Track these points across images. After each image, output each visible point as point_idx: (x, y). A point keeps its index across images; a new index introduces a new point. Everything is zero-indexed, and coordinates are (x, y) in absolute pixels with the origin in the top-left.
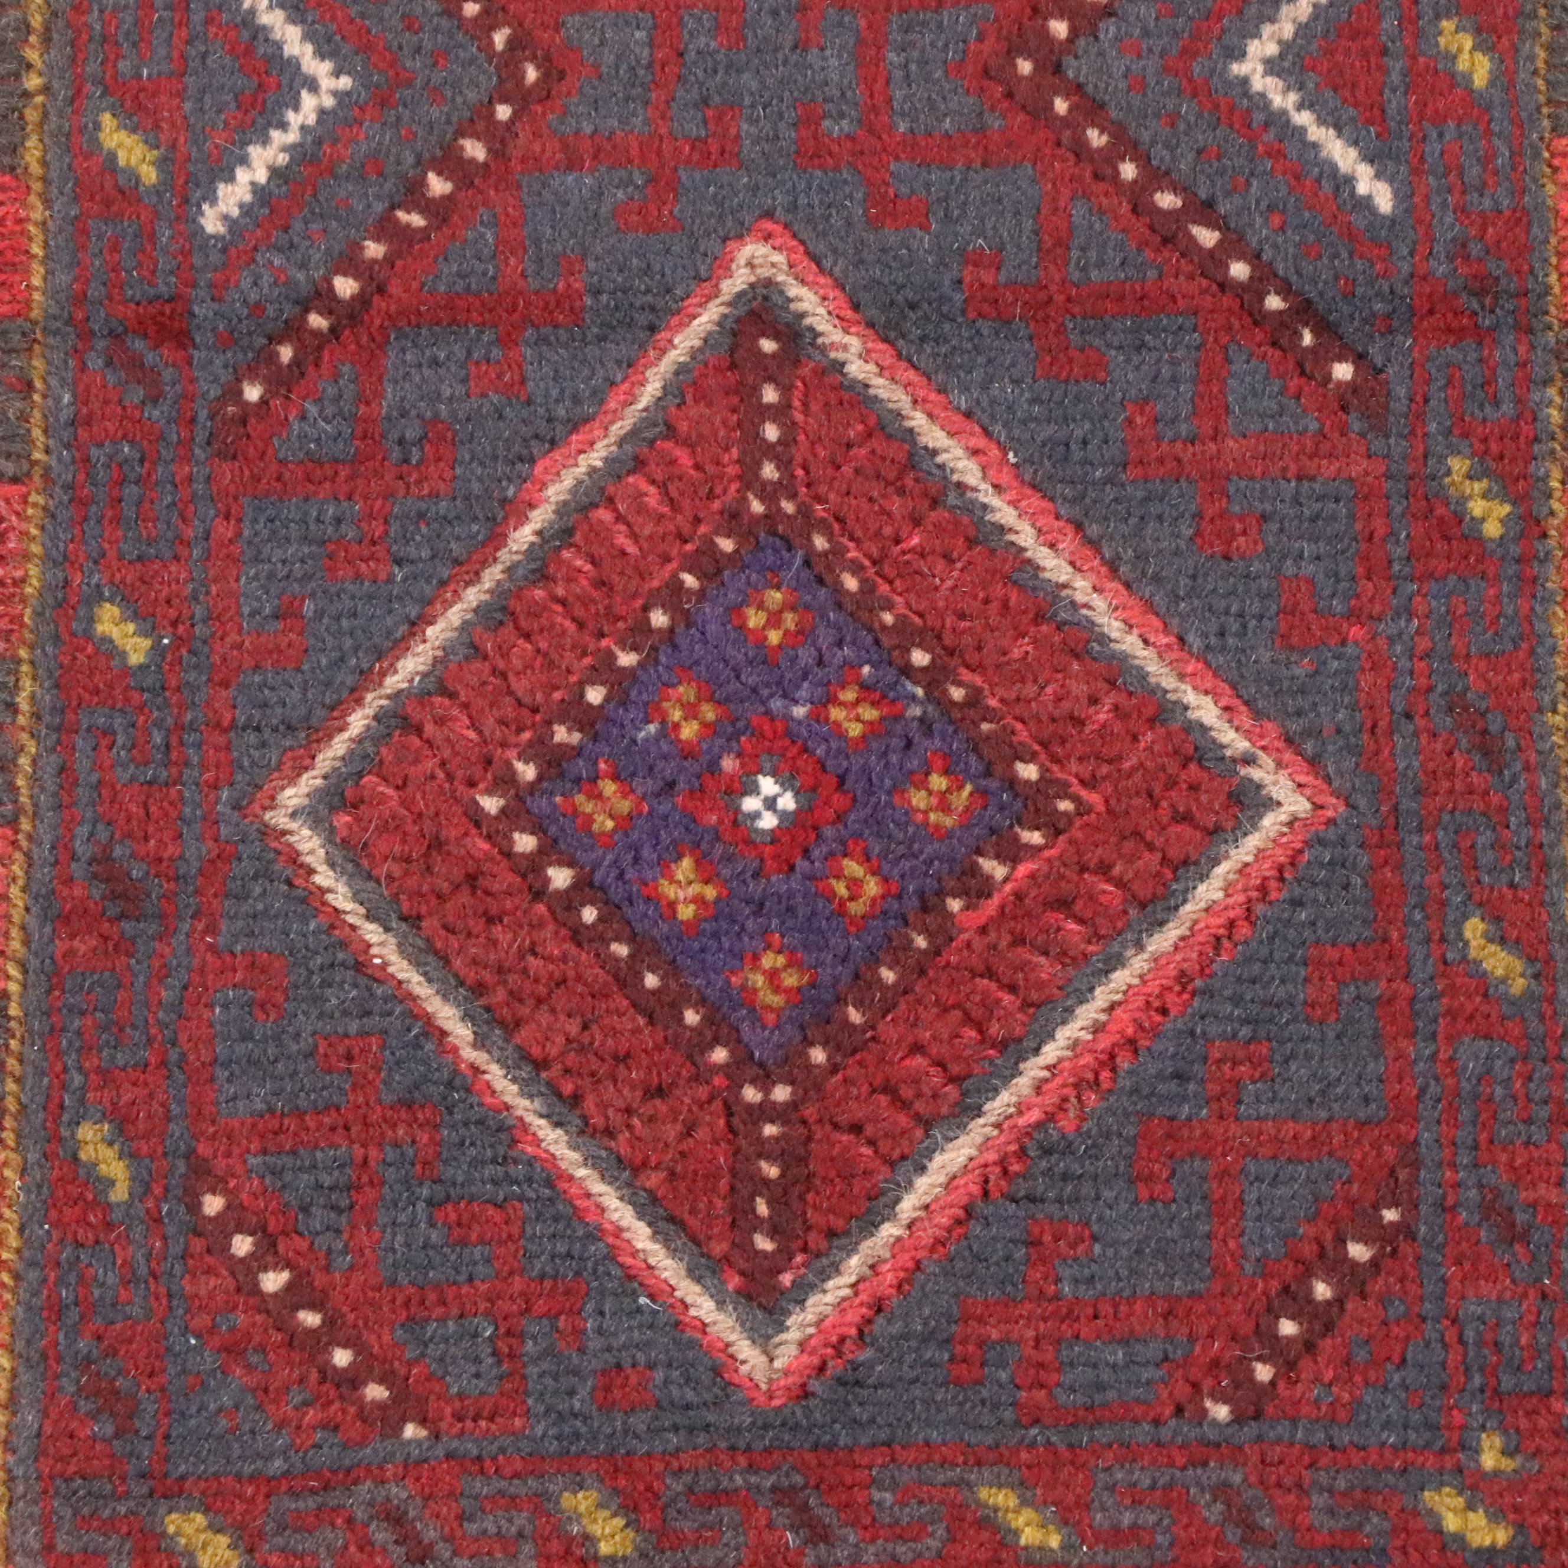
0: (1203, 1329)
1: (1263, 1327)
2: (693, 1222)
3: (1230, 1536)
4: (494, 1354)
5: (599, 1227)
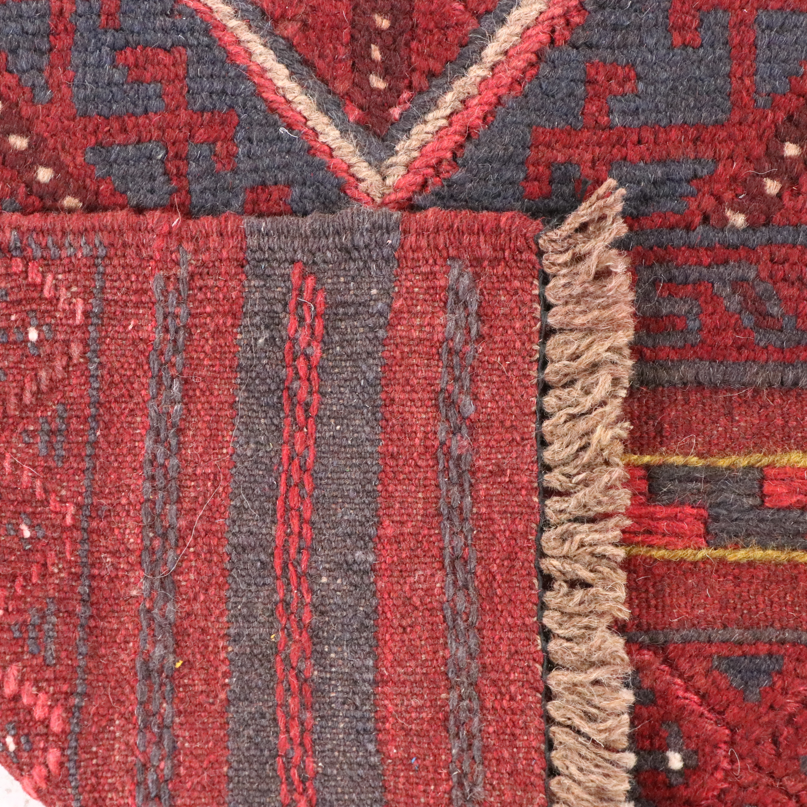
0: (725, 152)
1: (772, 150)
2: (320, 64)
3: (746, 322)
4: (165, 174)
5: (248, 70)
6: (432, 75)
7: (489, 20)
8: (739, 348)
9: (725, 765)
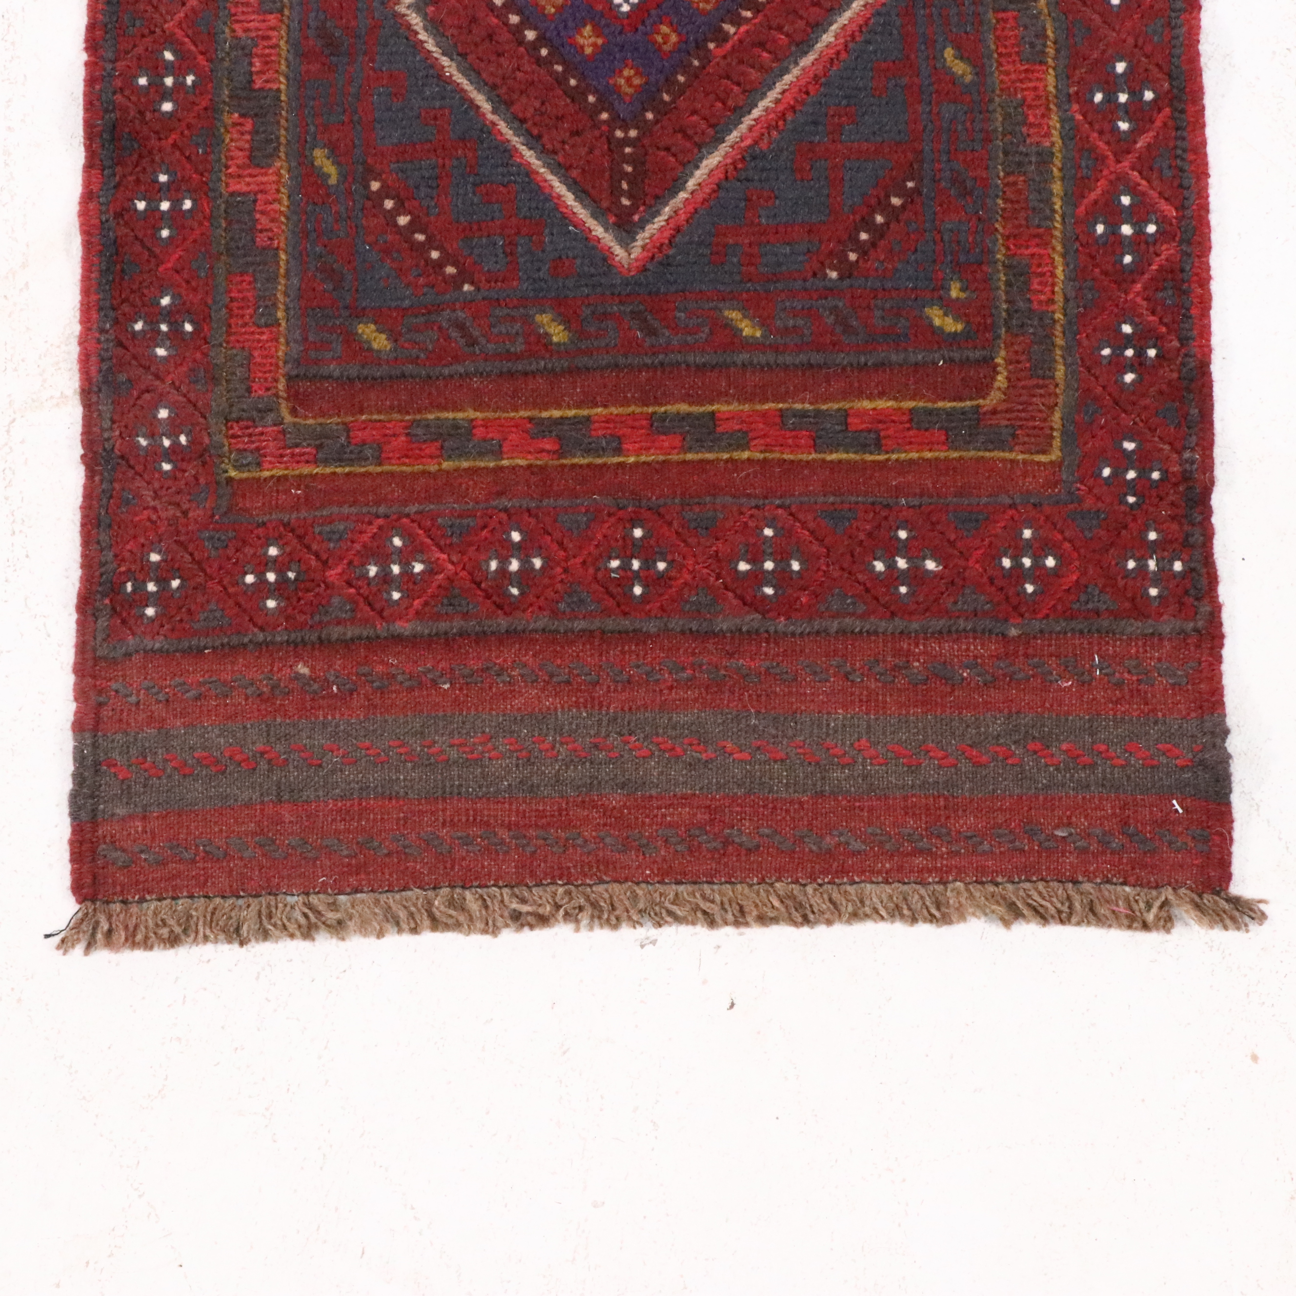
0: (826, 238)
1: (853, 236)
2: (593, 193)
3: (837, 330)
4: (503, 253)
5: (550, 195)
6: (657, 197)
7: (690, 166)
8: (834, 345)
9: (824, 568)
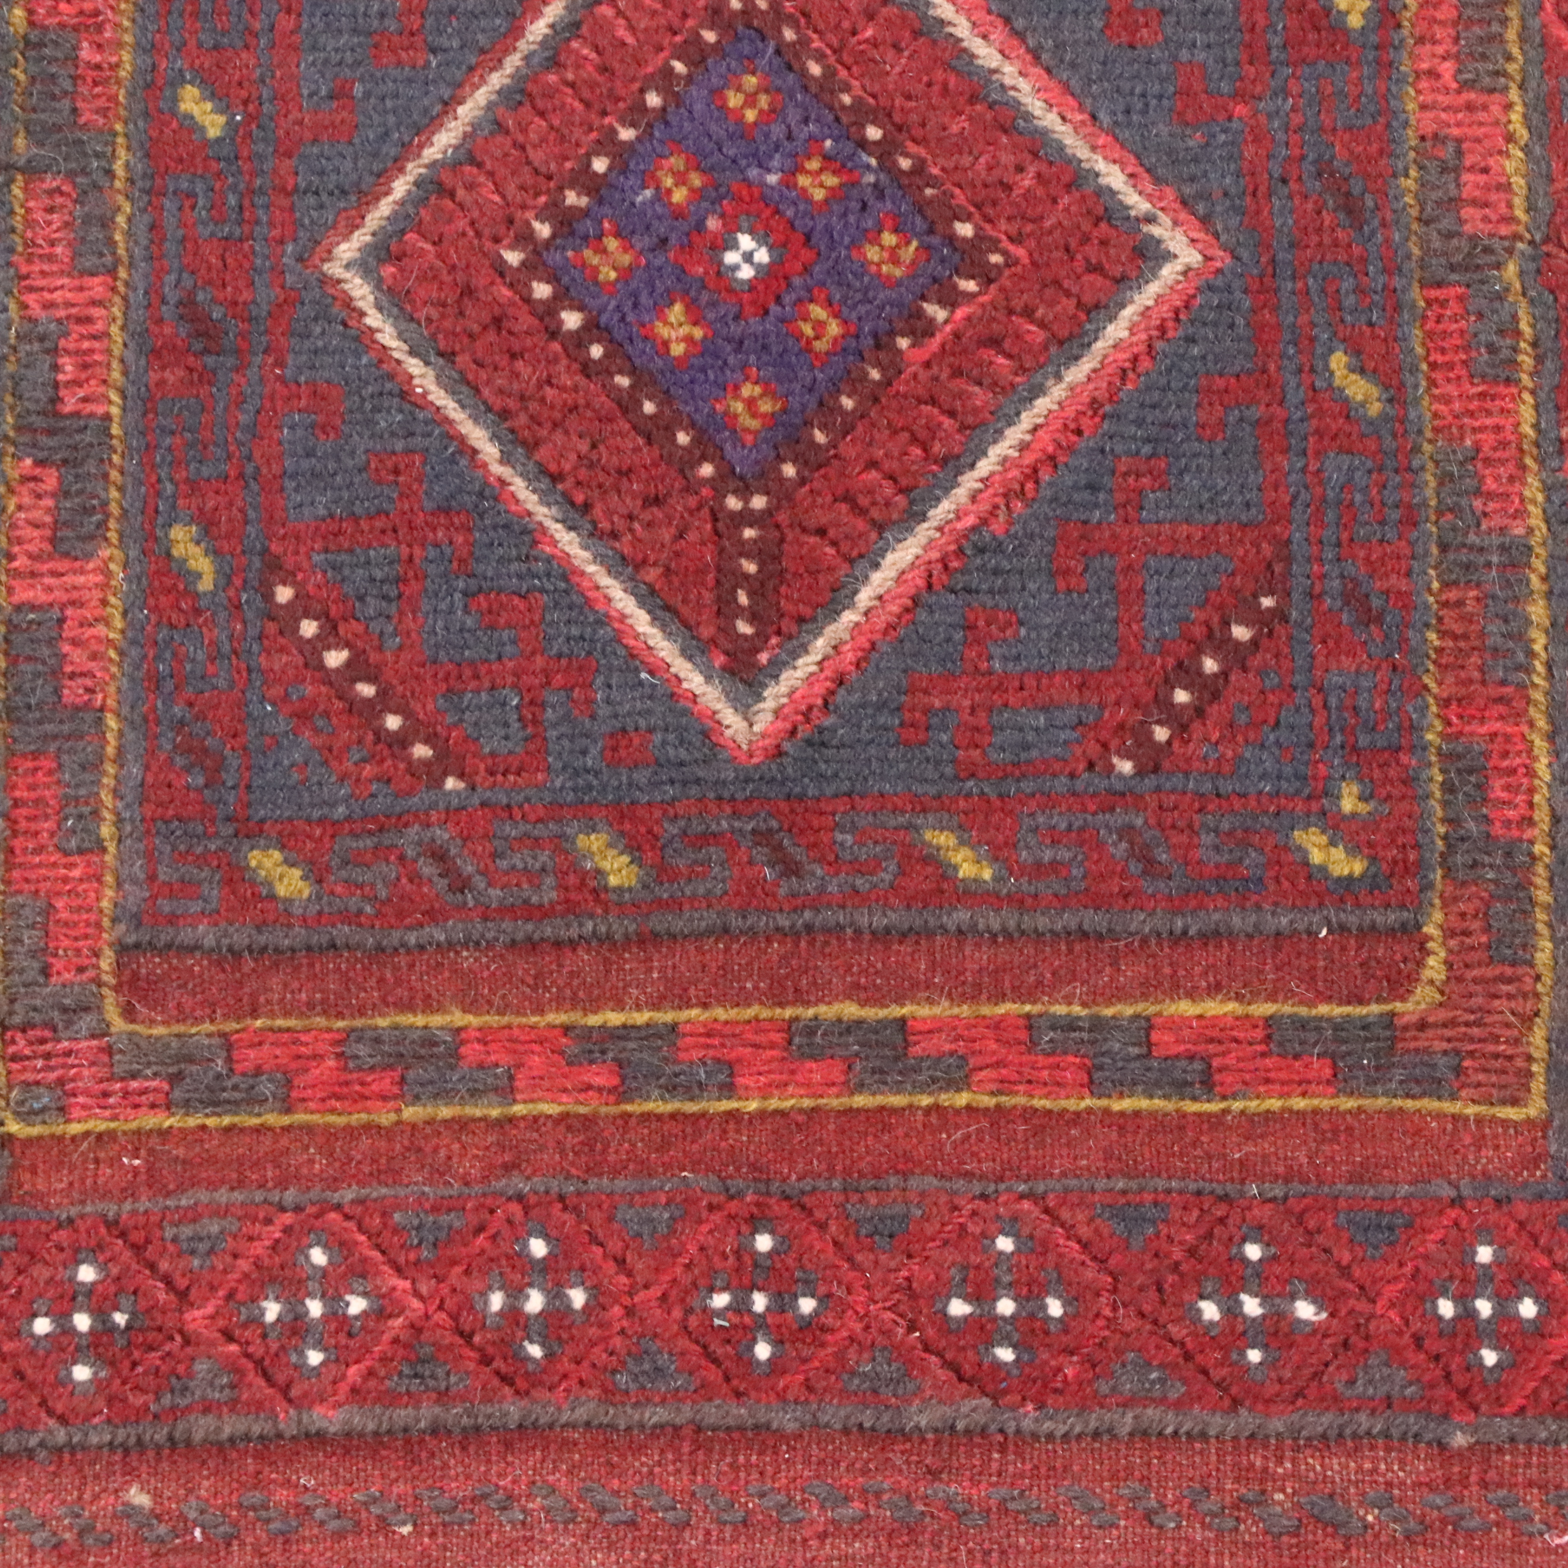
0: (1112, 698)
1: (1161, 697)
2: (685, 611)
3: (1132, 868)
4: (519, 720)
5: (607, 615)
6: (801, 620)
7: (863, 563)
8: (1126, 897)
9: (1107, 1312)
